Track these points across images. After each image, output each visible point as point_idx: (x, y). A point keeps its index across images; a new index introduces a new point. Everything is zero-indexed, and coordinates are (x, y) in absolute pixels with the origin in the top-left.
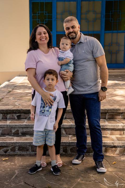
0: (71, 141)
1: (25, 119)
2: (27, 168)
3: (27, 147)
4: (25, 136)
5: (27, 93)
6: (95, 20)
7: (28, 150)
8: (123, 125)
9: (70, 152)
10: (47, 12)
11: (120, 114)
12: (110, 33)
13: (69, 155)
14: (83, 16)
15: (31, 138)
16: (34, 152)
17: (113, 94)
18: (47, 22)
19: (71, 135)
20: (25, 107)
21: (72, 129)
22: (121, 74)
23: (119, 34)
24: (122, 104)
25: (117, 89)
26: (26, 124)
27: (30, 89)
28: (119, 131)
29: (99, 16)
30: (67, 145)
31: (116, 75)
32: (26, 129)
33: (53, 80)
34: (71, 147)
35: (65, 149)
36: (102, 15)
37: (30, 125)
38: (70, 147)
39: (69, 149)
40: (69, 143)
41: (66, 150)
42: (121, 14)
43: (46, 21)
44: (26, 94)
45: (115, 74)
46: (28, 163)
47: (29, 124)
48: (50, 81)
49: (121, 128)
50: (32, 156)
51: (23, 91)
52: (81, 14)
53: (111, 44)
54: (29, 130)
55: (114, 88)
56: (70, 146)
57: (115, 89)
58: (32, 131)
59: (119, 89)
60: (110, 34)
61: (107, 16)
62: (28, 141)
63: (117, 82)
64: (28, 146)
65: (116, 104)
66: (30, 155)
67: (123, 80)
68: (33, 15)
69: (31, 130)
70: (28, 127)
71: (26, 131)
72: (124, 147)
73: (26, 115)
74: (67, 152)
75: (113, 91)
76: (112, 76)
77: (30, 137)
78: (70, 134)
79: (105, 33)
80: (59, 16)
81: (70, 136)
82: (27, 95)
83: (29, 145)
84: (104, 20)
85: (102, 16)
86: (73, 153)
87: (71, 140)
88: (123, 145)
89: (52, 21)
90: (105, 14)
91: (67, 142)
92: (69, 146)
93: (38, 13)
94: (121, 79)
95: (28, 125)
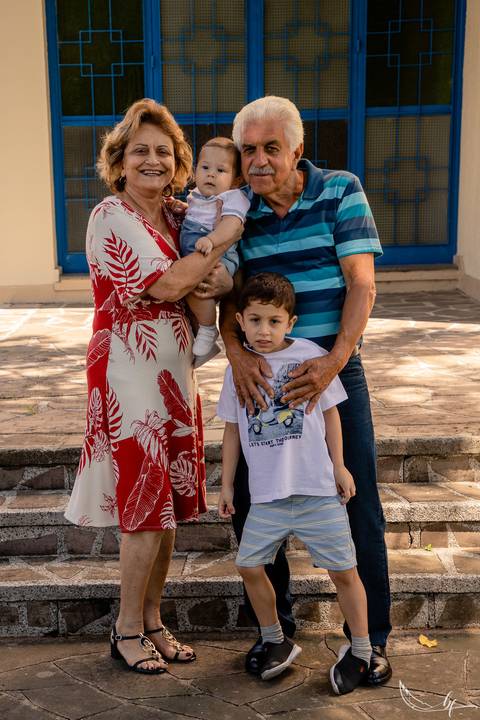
0: (190, 580)
1: (8, 489)
2: (5, 695)
3: (12, 605)
4: (7, 560)
5: (29, 379)
6: (324, 61)
7: (13, 620)
8: (407, 506)
9: (188, 623)
10: (121, 32)
11: (400, 461)
12: (389, 116)
13: (185, 636)
14: (276, 46)
15: (28, 569)
16: (43, 626)
17: (385, 379)
18: (122, 75)
19: (197, 551)
20: (8, 441)
21: (198, 527)
22: (435, 290)
23: (427, 120)
24: (411, 419)
25: (404, 355)
26: (11, 511)
27: (45, 360)
28: (393, 532)
29: (342, 43)
30: (175, 593)
31: (417, 293)
32: (9, 531)
33: (274, 321)
34: (194, 603)
35: (167, 611)
36: (352, 39)
37: (24, 515)
38: (189, 601)
39: (182, 610)
40: (185, 586)
41: (173, 613)
42: (434, 32)
43: (117, 69)
44: (24, 383)
45: (414, 291)
46: (9, 674)
47: (22, 511)
48: (266, 328)
49: (401, 518)
50: (33, 644)
51: (15, 373)
52: (266, 35)
53: (394, 165)
54: (21, 537)
55: (395, 349)
56: (190, 597)
57: (399, 356)
58: (33, 540)
59: (415, 353)
60: (389, 120)
61: (374, 45)
62: (17, 584)
63: (412, 324)
64: (14, 602)
65: (389, 421)
66: (21, 641)
67: (439, 313)
68: (61, 45)
69: (29, 537)
70: (18, 523)
71: (8, 541)
72: (407, 596)
73: (9, 473)
74: (176, 621)
75: (387, 365)
76: (399, 300)
77: (24, 565)
78: (191, 550)
79: (366, 117)
80: (172, 49)
81: (192, 556)
82: (26, 386)
83: (18, 597)
84: (361, 59)
85: (352, 44)
86: (200, 628)
87: (191, 576)
88: (405, 590)
89: (141, 67)
90: (366, 33)
91: (176, 585)
92: (186, 597)
93: (85, 37)
94: (431, 309)
95: (18, 514)
